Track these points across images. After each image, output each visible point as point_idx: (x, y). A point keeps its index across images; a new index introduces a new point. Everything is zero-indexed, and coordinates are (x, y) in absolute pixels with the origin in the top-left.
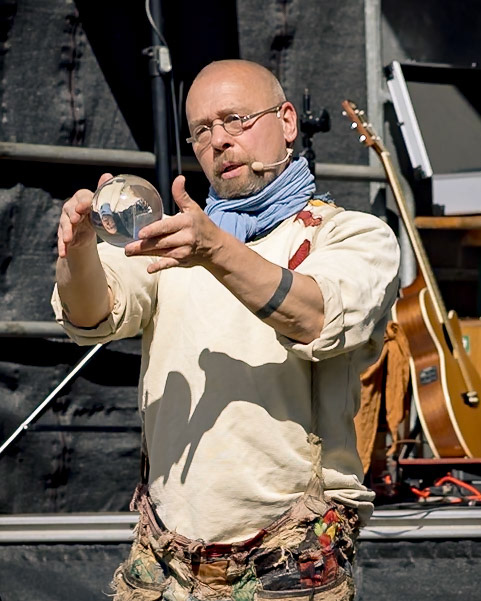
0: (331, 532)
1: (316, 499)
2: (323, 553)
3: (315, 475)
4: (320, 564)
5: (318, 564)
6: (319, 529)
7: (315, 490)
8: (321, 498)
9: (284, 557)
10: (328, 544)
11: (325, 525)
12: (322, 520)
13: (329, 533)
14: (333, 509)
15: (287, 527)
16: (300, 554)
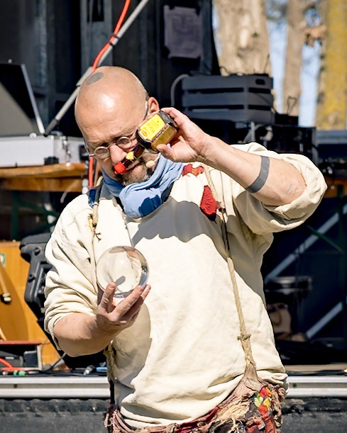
0: (267, 403)
1: (252, 380)
2: (263, 419)
3: (249, 363)
4: (263, 427)
5: (261, 427)
6: (258, 402)
7: (250, 373)
8: (256, 379)
9: (235, 426)
10: (266, 412)
11: (261, 399)
12: (258, 395)
13: (265, 403)
14: (265, 387)
15: (234, 403)
16: (246, 422)
